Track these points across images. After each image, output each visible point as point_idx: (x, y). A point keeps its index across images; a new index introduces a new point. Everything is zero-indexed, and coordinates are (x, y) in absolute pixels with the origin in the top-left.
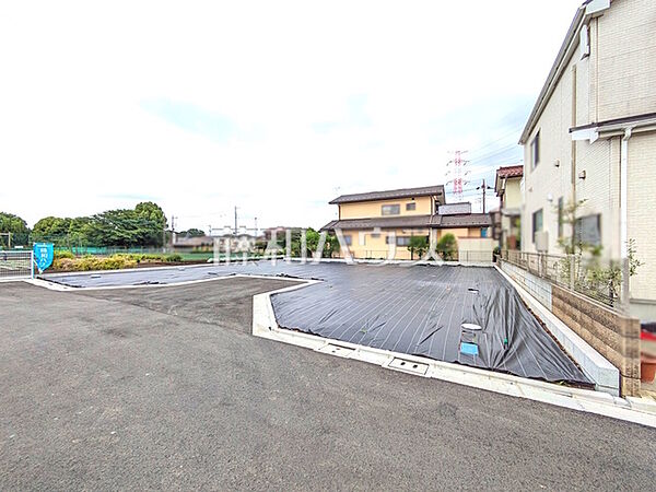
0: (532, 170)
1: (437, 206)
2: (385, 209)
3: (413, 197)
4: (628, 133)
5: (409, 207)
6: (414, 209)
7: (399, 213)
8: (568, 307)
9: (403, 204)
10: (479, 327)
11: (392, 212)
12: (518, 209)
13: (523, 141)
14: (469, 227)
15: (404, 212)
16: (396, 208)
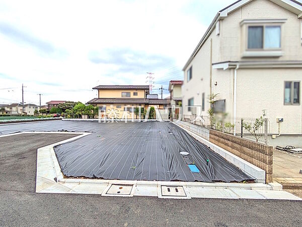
0: (188, 82)
1: (146, 95)
2: (123, 94)
3: (137, 89)
4: (238, 67)
5: (135, 94)
6: (137, 95)
7: (130, 96)
8: (222, 140)
9: (132, 92)
10: (188, 154)
11: (126, 96)
12: (181, 98)
13: (184, 70)
14: (159, 104)
15: (132, 96)
16: (128, 94)
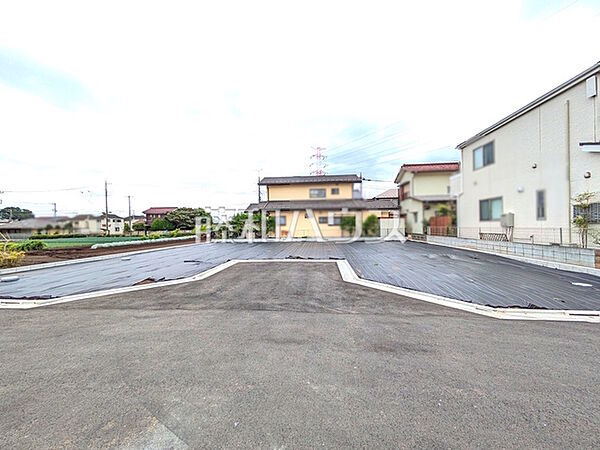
0: (477, 169)
2: (312, 192)
3: (337, 183)
5: (334, 192)
6: (338, 193)
7: (325, 196)
9: (328, 189)
11: (318, 195)
15: (329, 196)
16: (322, 193)
